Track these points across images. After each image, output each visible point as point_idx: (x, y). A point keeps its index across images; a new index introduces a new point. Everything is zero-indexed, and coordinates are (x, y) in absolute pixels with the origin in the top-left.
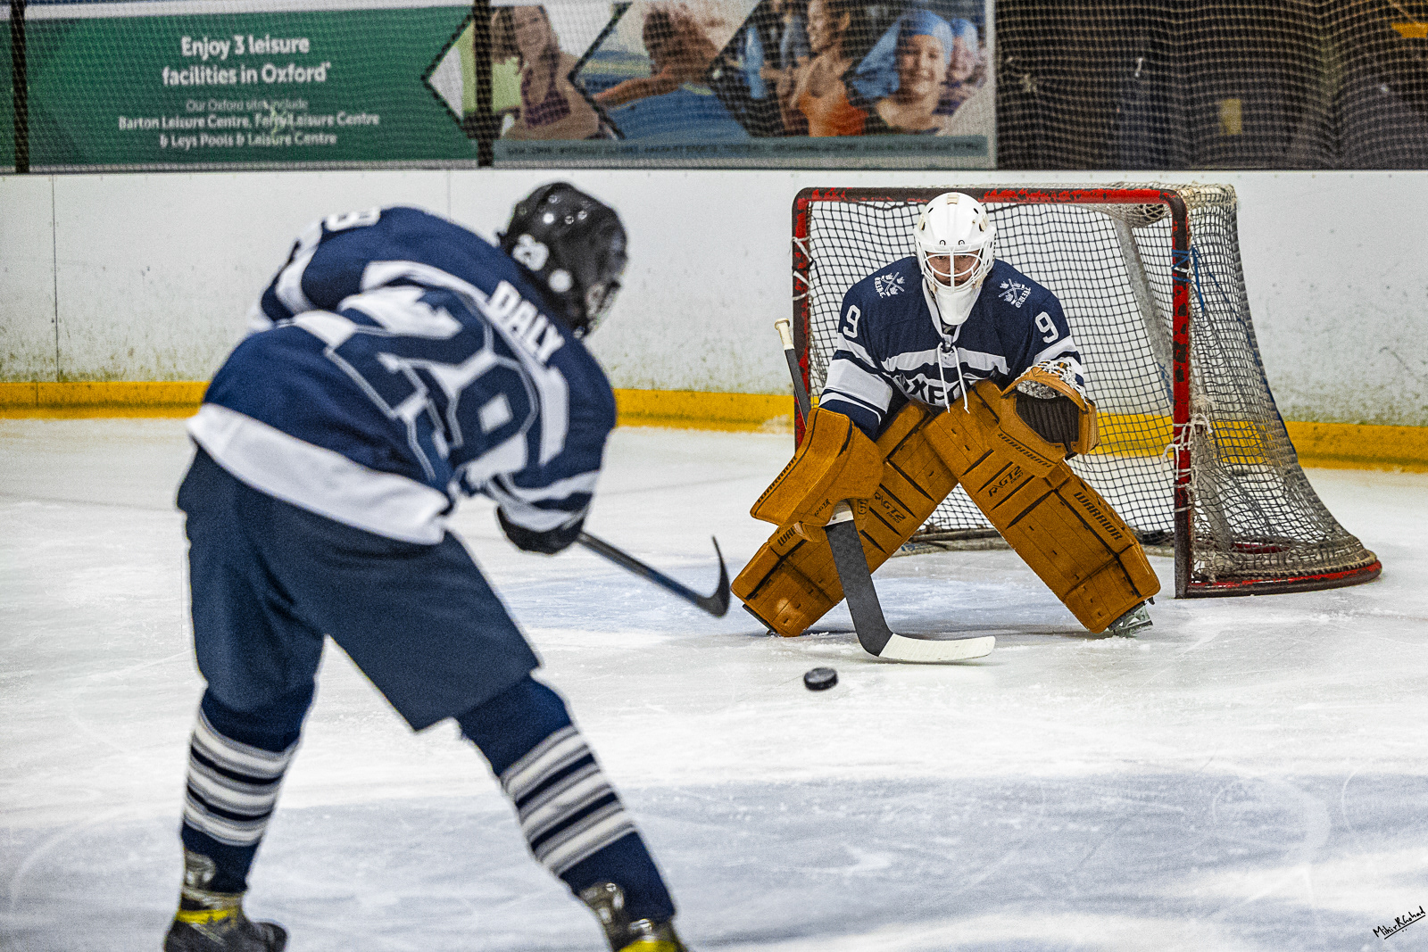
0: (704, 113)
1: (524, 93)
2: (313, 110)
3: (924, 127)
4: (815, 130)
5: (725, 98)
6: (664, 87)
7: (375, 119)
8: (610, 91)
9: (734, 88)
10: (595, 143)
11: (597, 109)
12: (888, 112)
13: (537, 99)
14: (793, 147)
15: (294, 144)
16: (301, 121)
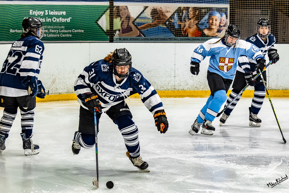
0: (164, 31)
1: (121, 26)
2: (66, 29)
3: (214, 35)
4: (190, 36)
5: (169, 28)
6: (155, 25)
7: (83, 31)
8: (142, 26)
9: (171, 26)
10: (138, 37)
11: (138, 30)
12: (206, 32)
13: (124, 27)
14: (185, 39)
15: (60, 36)
16: (62, 31)
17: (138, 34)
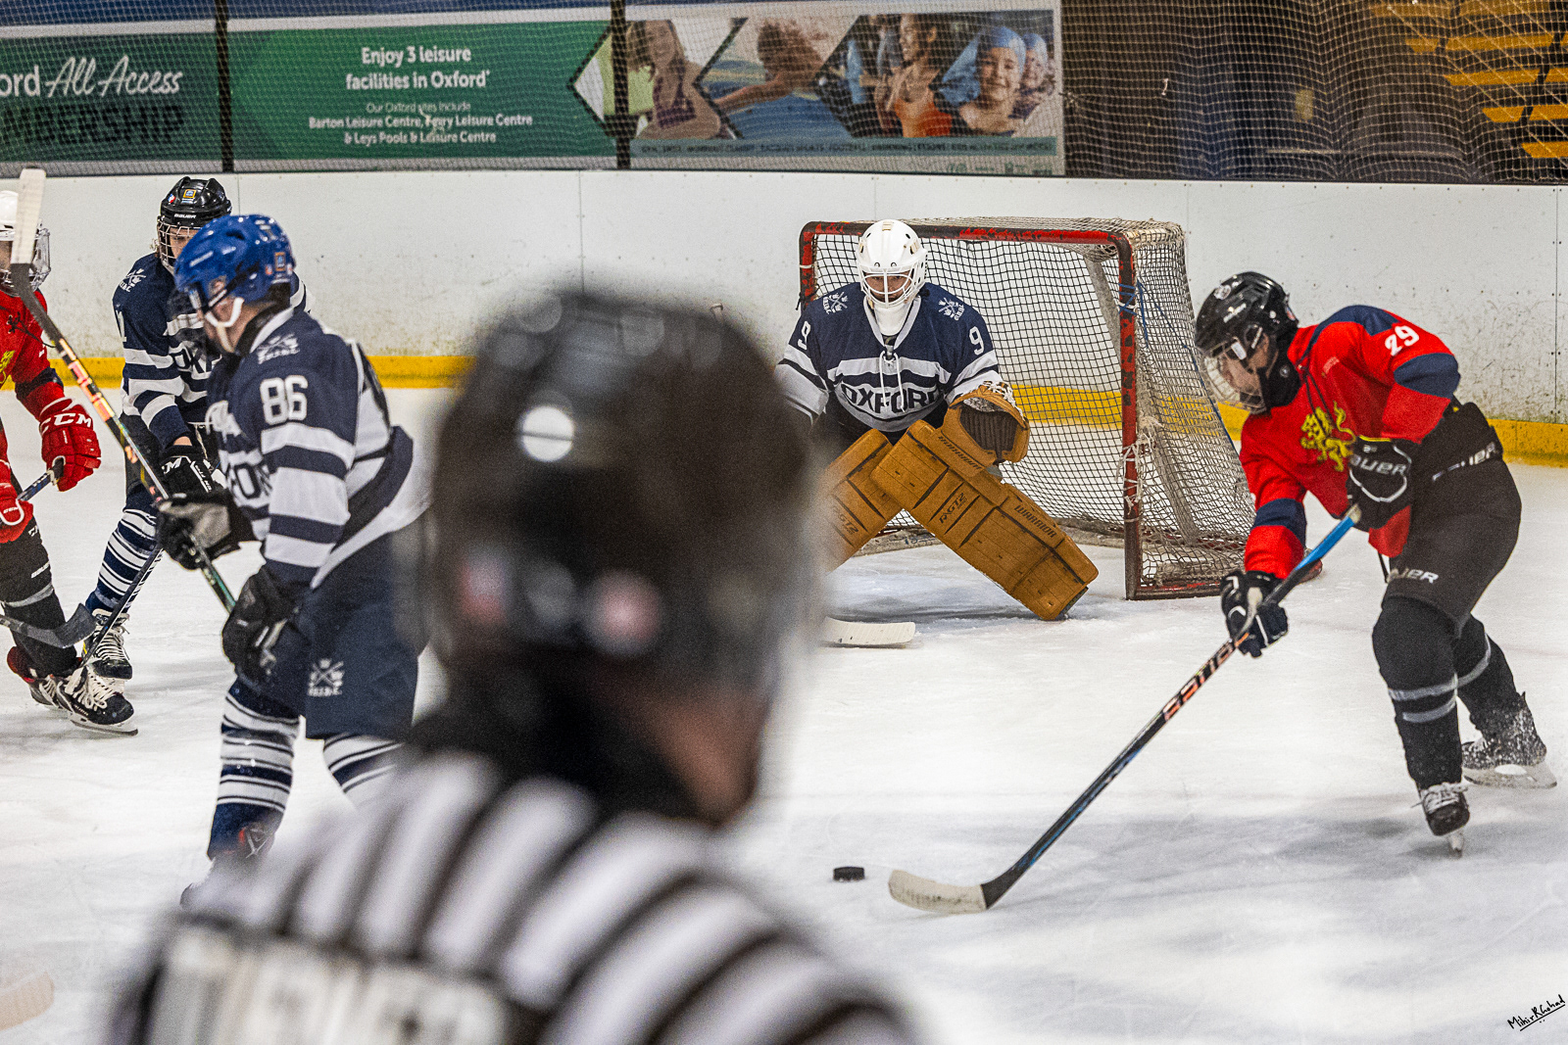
0: (810, 113)
1: (656, 99)
2: (476, 112)
3: (1002, 130)
4: (908, 131)
5: (829, 102)
6: (777, 92)
7: (529, 120)
8: (729, 96)
9: (836, 97)
10: (719, 142)
11: (720, 113)
12: (970, 115)
13: (667, 103)
14: (889, 147)
15: (459, 141)
16: (464, 122)
17: (714, 126)
